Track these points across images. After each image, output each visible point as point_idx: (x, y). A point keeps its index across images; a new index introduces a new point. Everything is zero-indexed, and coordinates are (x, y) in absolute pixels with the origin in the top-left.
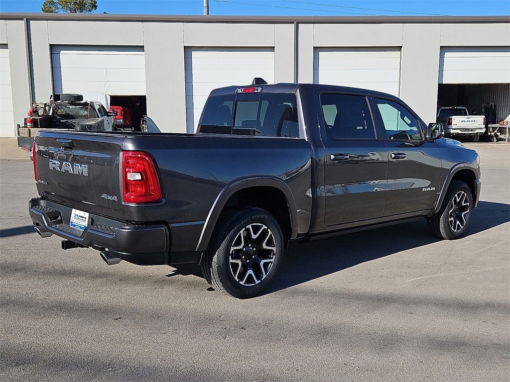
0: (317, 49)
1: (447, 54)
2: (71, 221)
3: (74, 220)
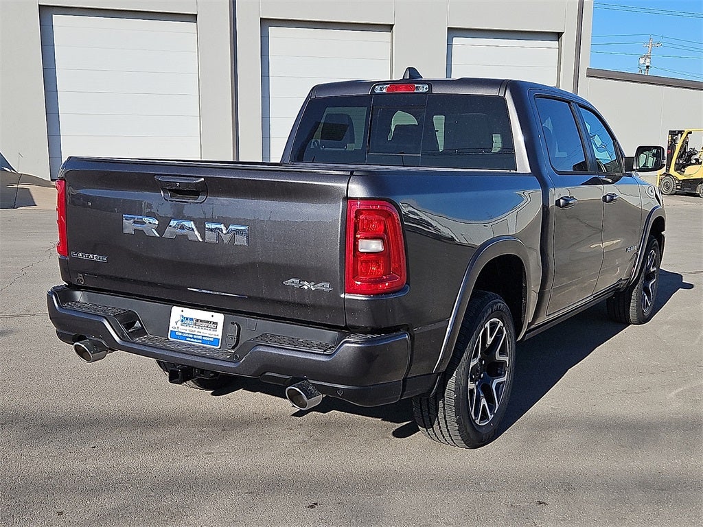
0: (266, 23)
1: (456, 40)
2: (171, 329)
3: (181, 327)
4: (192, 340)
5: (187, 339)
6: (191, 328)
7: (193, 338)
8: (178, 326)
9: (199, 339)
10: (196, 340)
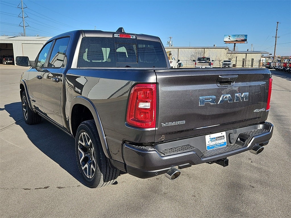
2: (207, 146)
3: (211, 143)
4: (216, 147)
5: (215, 147)
6: (215, 142)
7: (217, 146)
8: (210, 143)
9: (219, 145)
10: (218, 146)
